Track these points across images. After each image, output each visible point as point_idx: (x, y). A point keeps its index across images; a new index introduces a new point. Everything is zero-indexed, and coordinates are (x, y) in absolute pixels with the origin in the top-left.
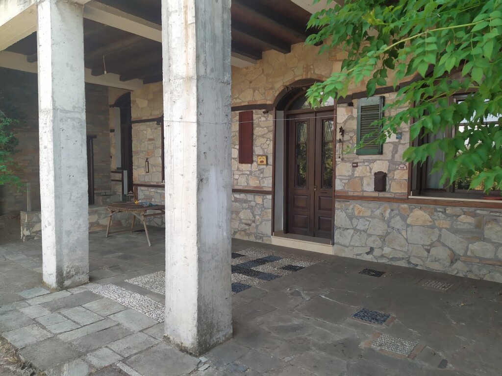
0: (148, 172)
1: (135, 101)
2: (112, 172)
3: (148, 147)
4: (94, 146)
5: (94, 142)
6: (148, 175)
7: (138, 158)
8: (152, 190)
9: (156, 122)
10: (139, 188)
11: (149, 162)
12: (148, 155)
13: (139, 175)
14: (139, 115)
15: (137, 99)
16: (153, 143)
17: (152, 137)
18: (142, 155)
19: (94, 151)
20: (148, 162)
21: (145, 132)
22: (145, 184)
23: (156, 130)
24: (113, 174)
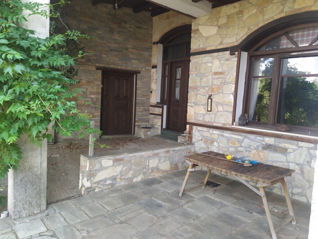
0: (211, 111)
1: (198, 30)
2: (151, 106)
3: (212, 82)
4: (138, 81)
5: (138, 77)
6: (209, 114)
7: (196, 94)
8: (214, 132)
9: (228, 52)
10: (194, 127)
11: (213, 100)
12: (212, 91)
13: (195, 113)
14: (201, 46)
15: (201, 28)
16: (220, 78)
17: (220, 70)
18: (202, 91)
19: (137, 86)
20: (211, 99)
21: (210, 65)
22: (205, 124)
23: (227, 62)
24: (151, 108)
